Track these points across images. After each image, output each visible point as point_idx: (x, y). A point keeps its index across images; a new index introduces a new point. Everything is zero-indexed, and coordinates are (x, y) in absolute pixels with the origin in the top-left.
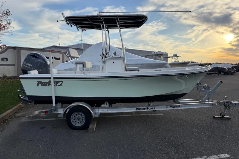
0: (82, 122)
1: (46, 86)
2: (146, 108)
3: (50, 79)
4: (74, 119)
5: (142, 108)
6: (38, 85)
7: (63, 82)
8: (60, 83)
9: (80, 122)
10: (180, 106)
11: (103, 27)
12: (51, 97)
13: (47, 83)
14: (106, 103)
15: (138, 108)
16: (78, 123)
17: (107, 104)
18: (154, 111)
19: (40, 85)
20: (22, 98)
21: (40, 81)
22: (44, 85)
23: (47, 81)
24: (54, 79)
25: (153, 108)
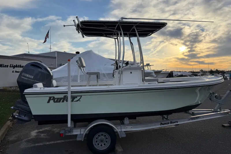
0: (106, 145)
1: (60, 102)
2: (170, 122)
3: (67, 93)
4: (97, 142)
5: (166, 122)
6: (49, 102)
7: (81, 96)
8: (78, 98)
9: (103, 144)
10: (199, 117)
11: (121, 35)
12: (67, 115)
13: (61, 99)
14: (125, 119)
15: (162, 123)
16: (101, 145)
17: (127, 120)
18: (177, 125)
19: (52, 101)
20: (16, 116)
21: (52, 97)
22: (57, 102)
23: (62, 96)
24: (71, 93)
25: (176, 122)
